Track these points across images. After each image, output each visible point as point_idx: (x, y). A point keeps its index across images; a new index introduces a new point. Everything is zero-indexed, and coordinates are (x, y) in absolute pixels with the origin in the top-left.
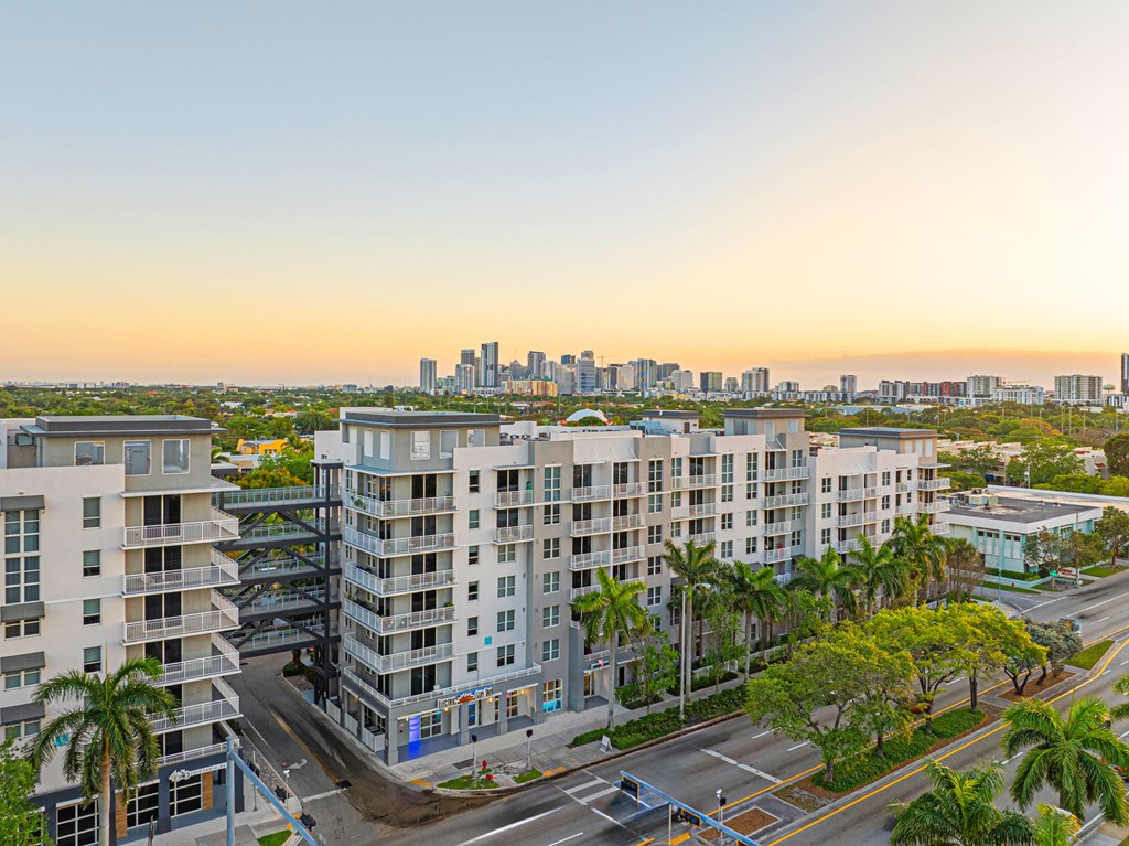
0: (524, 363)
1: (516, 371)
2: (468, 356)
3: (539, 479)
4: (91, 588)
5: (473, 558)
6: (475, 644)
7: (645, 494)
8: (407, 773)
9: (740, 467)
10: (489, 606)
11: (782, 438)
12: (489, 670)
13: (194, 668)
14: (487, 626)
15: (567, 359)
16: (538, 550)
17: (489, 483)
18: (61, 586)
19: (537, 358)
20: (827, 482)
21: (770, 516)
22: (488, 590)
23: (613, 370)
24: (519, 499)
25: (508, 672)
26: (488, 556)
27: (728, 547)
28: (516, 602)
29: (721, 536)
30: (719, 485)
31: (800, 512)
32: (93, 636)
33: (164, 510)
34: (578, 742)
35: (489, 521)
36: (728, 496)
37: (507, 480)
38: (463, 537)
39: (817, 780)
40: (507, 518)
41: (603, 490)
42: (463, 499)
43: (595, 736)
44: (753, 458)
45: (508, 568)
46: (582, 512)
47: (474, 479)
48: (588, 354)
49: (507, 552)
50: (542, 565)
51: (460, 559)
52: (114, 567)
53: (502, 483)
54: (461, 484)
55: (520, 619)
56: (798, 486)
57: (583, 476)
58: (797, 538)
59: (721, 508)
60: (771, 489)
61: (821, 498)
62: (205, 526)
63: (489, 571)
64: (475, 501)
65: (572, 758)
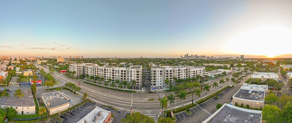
0: (191, 56)
1: (190, 57)
2: (185, 55)
3: (163, 71)
4: (134, 76)
5: (158, 77)
6: (158, 83)
7: (173, 73)
8: (152, 90)
9: (183, 70)
10: (159, 80)
11: (188, 68)
12: (159, 85)
13: (140, 81)
14: (159, 81)
15: (195, 55)
16: (163, 76)
17: (159, 72)
18: (133, 75)
19: (192, 55)
20: (192, 72)
21: (186, 74)
22: (159, 79)
23: (199, 56)
24: (162, 73)
25: (161, 85)
26: (159, 77)
27: (182, 77)
28: (162, 80)
29: (181, 76)
30: (181, 72)
31: (190, 74)
32: (134, 78)
33: (138, 72)
34: (164, 91)
35: (159, 74)
36: (182, 73)
37: (161, 71)
38: (157, 75)
39: (177, 96)
40: (161, 74)
41: (169, 72)
42: (157, 72)
43: (165, 91)
44: (184, 70)
45: (161, 78)
46: (167, 74)
47: (158, 71)
48: (197, 55)
49: (161, 76)
50: (164, 78)
51: (157, 77)
52: (135, 75)
53: (160, 72)
54: (157, 71)
55: (162, 81)
56: (189, 72)
57: (167, 71)
58: (189, 76)
59: (181, 74)
60: (186, 72)
61: (191, 73)
62: (140, 73)
63: (159, 78)
64: (158, 73)
65: (162, 92)
